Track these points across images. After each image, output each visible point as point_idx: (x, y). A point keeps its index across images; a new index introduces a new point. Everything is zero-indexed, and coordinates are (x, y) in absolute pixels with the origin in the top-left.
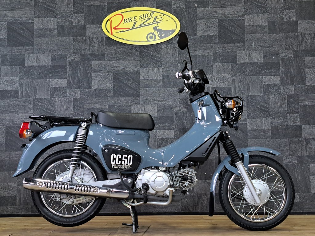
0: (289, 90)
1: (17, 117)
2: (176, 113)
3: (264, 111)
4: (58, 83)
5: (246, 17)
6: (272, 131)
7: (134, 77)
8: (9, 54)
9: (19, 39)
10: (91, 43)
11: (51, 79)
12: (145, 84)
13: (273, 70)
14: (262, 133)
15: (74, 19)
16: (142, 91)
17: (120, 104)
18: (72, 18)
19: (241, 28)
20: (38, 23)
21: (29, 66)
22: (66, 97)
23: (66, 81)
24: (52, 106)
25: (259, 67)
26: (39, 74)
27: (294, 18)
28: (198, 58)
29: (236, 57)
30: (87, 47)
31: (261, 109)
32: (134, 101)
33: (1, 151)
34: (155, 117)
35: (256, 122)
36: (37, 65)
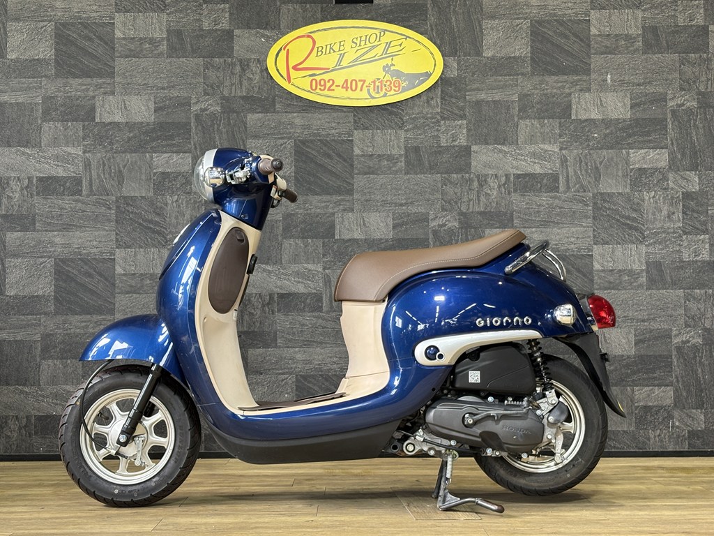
1: (80, 238)
5: (594, 15)
6: (647, 272)
7: (340, 150)
8: (60, 94)
9: (81, 62)
10: (244, 71)
11: (156, 153)
12: (366, 166)
14: (627, 278)
15: (206, 16)
16: (359, 181)
17: (309, 211)
18: (200, 14)
20: (124, 24)
21: (104, 123)
23: (188, 158)
24: (158, 214)
25: (620, 130)
27: (700, 19)
29: (569, 107)
30: (236, 80)
31: (623, 224)
32: (340, 205)
33: (45, 313)
34: (387, 241)
35: (613, 252)
36: (123, 120)
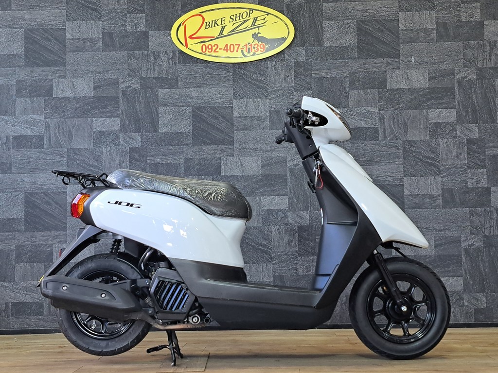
0: (471, 131)
1: (43, 178)
2: (291, 170)
3: (430, 165)
4: (106, 123)
5: (401, 16)
6: (443, 196)
7: (224, 113)
8: (28, 78)
9: (42, 55)
10: (156, 60)
11: (95, 118)
12: (242, 124)
13: (445, 100)
14: (428, 200)
15: (129, 22)
16: (238, 135)
17: (202, 157)
18: (125, 21)
19: (393, 33)
20: (73, 29)
21: (59, 97)
22: (117, 145)
23: (118, 121)
24: (97, 160)
25: (421, 96)
26: (76, 110)
27: (477, 17)
28: (325, 83)
29: (385, 80)
30: (150, 66)
31: (425, 162)
32: (225, 152)
33: (18, 231)
34: (257, 176)
35: (417, 182)
36: (72, 96)
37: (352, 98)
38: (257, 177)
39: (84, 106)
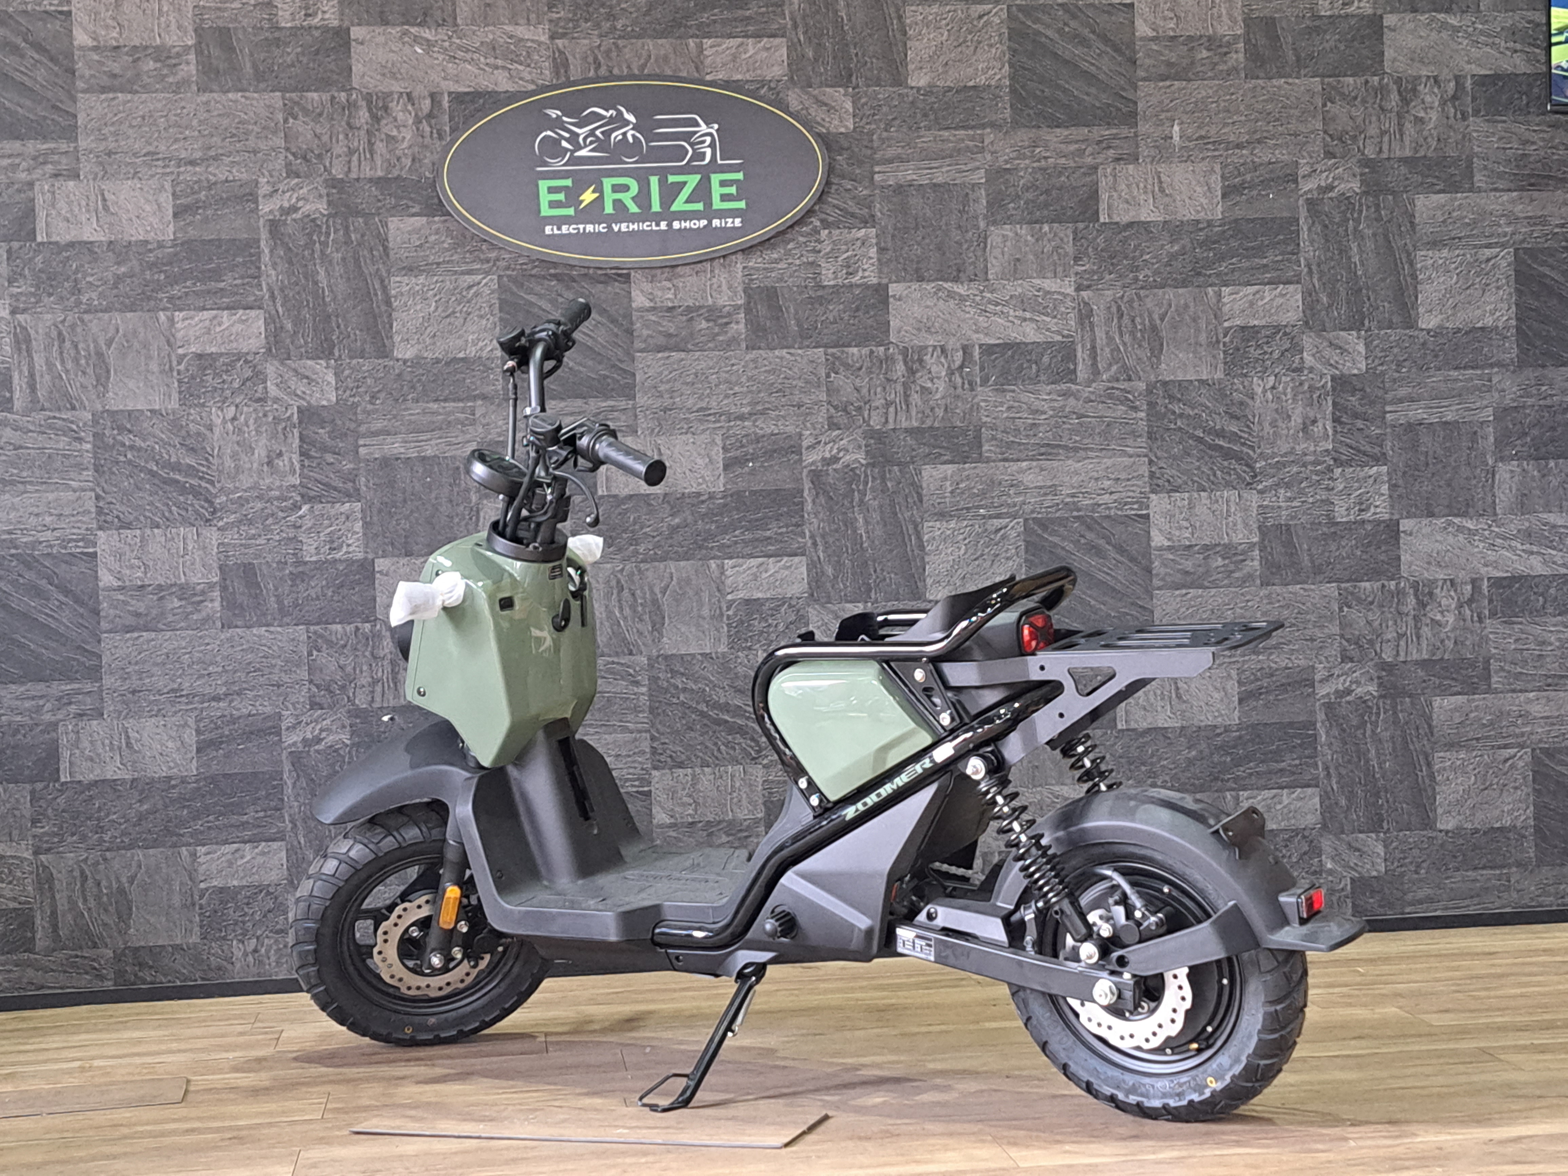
0: (1343, 351)
2: (816, 476)
3: (1228, 454)
4: (218, 329)
13: (1271, 256)
19: (1117, 50)
22: (259, 400)
26: (115, 286)
28: (915, 201)
37: (997, 252)
38: (710, 498)
39: (143, 271)
